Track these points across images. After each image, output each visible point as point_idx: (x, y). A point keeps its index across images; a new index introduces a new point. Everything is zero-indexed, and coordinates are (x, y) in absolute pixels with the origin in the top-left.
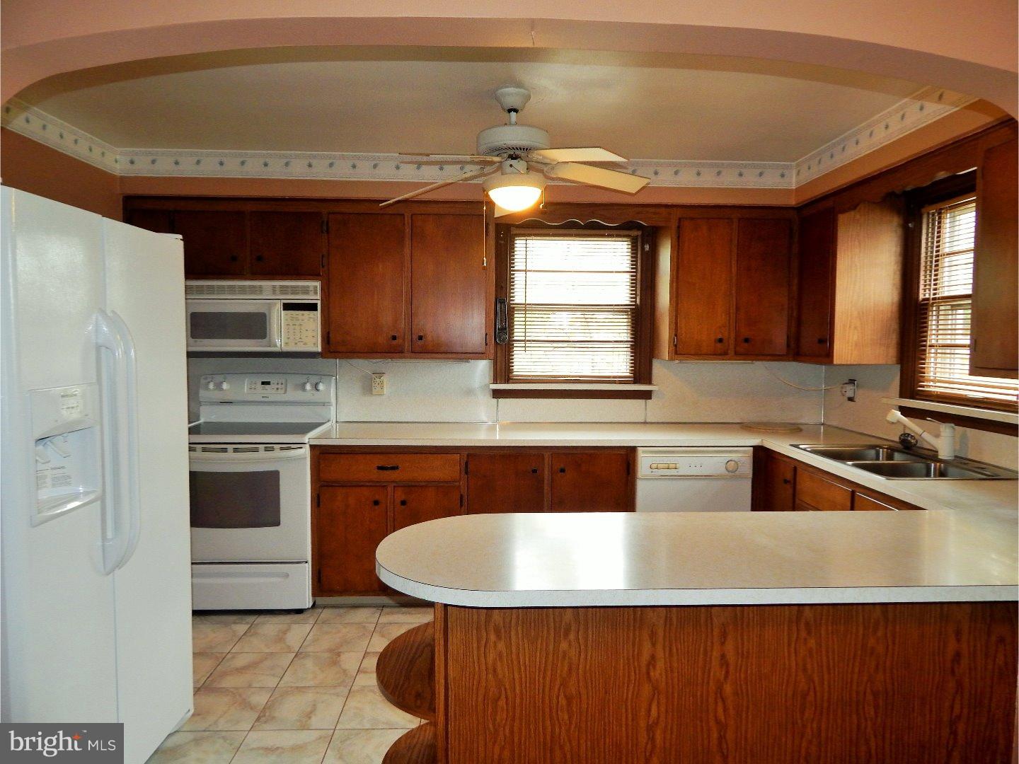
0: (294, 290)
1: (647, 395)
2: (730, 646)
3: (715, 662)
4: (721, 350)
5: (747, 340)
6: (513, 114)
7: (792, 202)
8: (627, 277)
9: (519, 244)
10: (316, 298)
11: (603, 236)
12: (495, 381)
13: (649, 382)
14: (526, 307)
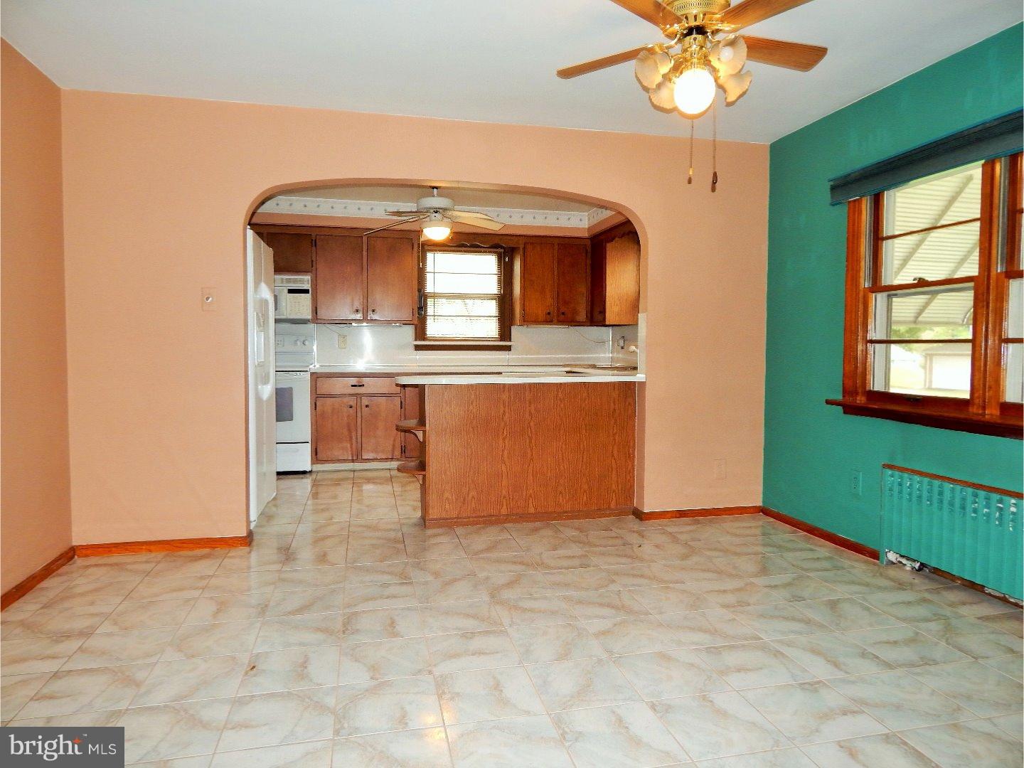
0: (295, 281)
1: (508, 348)
2: (533, 407)
3: (527, 413)
4: (548, 320)
5: (563, 314)
6: (435, 190)
7: (586, 235)
8: (495, 278)
9: (430, 256)
10: (307, 286)
11: (481, 252)
12: (416, 340)
13: (510, 341)
14: (435, 296)
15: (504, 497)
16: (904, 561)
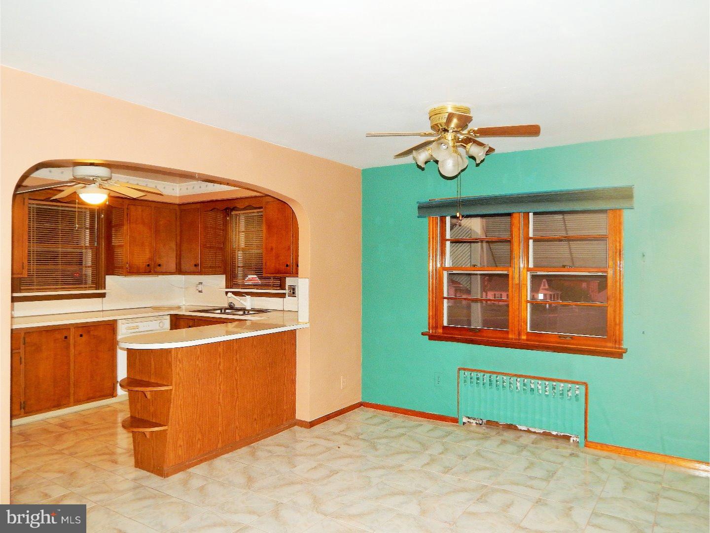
1: (103, 295)
4: (148, 270)
5: (159, 265)
7: (177, 202)
15: (220, 433)
16: (472, 421)
